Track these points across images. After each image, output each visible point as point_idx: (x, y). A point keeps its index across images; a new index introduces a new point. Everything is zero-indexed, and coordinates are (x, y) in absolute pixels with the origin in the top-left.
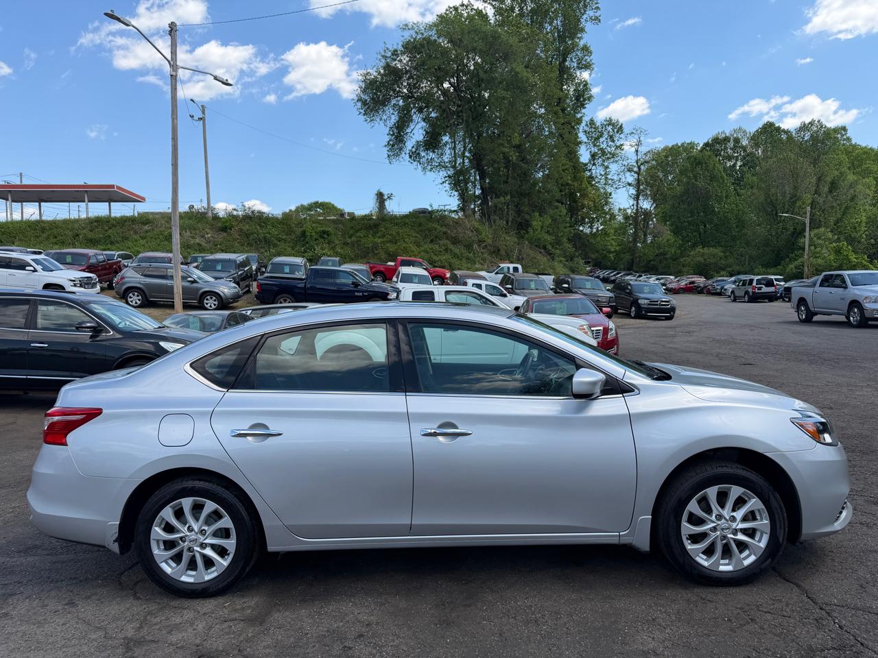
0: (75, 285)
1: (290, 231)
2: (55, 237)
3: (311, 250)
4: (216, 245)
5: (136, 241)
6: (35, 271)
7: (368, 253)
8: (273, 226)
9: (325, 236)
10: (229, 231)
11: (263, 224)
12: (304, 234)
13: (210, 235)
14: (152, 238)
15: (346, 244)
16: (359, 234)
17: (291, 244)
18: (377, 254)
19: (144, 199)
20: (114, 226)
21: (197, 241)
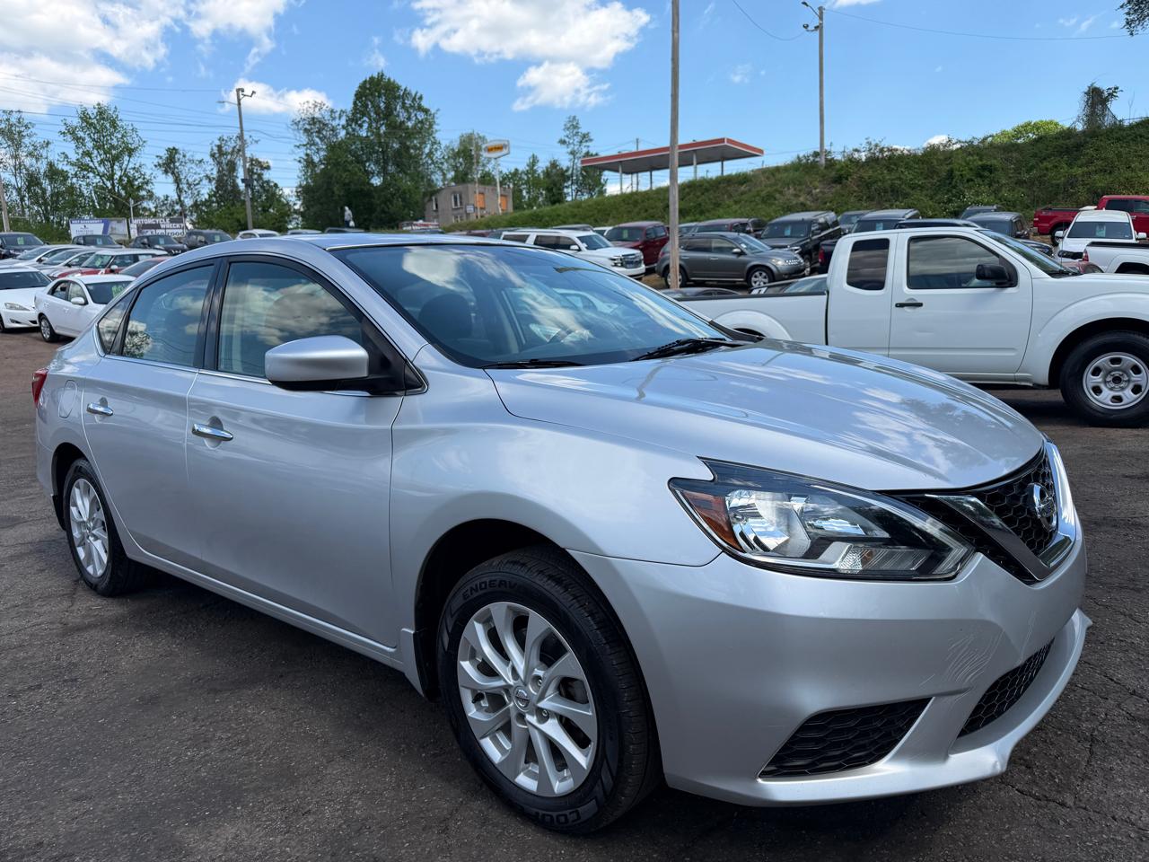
0: (616, 265)
1: (933, 172)
2: (646, 211)
3: (959, 198)
4: (826, 203)
5: (729, 207)
6: (579, 250)
7: (1056, 194)
8: (908, 167)
9: (986, 173)
10: (844, 181)
11: (893, 166)
12: (951, 174)
13: (818, 190)
14: (746, 201)
15: (1020, 183)
16: (1045, 164)
17: (930, 192)
18: (1073, 194)
19: (761, 151)
20: (707, 190)
21: (802, 199)
